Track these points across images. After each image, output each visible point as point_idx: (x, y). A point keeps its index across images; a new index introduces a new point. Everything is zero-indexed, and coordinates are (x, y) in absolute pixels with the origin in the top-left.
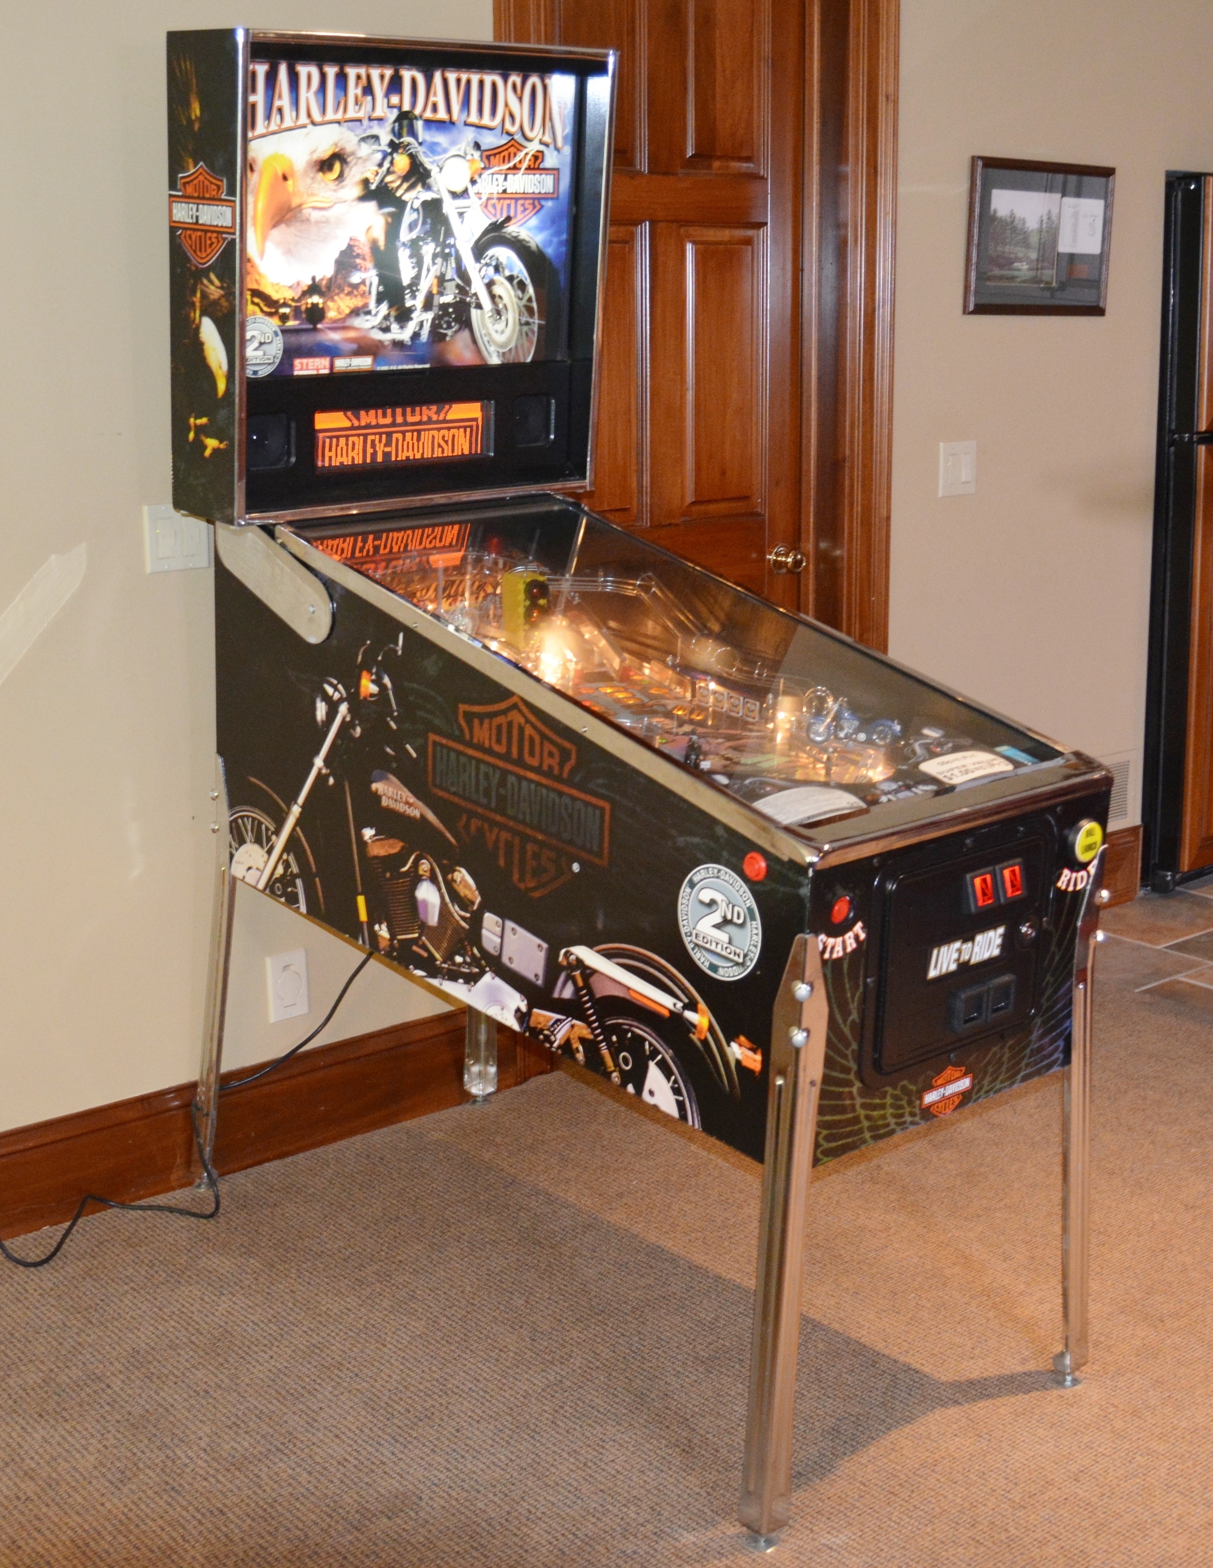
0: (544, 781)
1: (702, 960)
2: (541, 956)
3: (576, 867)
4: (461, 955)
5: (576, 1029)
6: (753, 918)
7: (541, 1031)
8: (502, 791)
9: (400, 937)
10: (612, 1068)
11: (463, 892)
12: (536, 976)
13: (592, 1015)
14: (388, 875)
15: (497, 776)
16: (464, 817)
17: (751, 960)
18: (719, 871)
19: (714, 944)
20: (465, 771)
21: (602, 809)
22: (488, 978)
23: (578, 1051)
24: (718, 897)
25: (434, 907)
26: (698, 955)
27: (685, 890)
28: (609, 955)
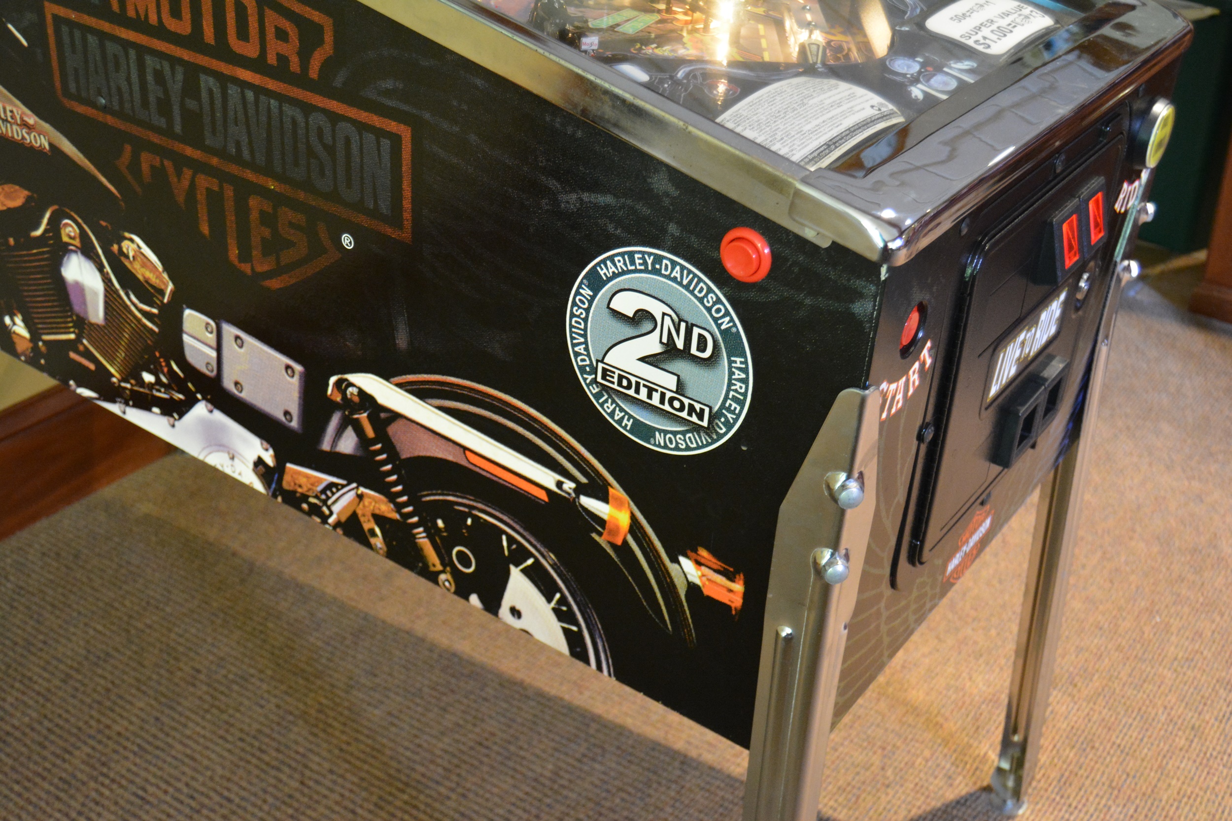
0: (272, 85)
1: (618, 415)
2: (293, 386)
3: (347, 241)
4: (150, 372)
5: (366, 501)
6: (735, 349)
7: (305, 498)
8: (191, 104)
9: (46, 337)
10: (439, 567)
11: (141, 273)
12: (286, 413)
13: (395, 483)
14: (11, 241)
15: (180, 77)
16: (128, 148)
17: (729, 426)
18: (658, 259)
19: (644, 392)
20: (117, 69)
21: (396, 139)
22: (201, 409)
23: (373, 533)
24: (656, 309)
25: (96, 294)
26: (609, 407)
27: (580, 290)
28: (421, 392)
